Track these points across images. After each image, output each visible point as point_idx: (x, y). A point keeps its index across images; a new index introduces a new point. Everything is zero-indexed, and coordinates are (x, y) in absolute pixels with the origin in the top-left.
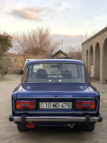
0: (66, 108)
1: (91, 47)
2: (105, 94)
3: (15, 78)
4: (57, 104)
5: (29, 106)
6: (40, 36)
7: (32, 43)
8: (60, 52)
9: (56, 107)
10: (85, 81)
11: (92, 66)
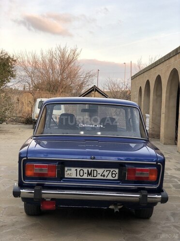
0: (108, 178)
1: (148, 82)
2: (169, 161)
3: (17, 130)
4: (94, 170)
5: (47, 173)
6: (61, 61)
7: (48, 72)
8: (95, 89)
9: (92, 175)
10: (140, 136)
11: (147, 115)
